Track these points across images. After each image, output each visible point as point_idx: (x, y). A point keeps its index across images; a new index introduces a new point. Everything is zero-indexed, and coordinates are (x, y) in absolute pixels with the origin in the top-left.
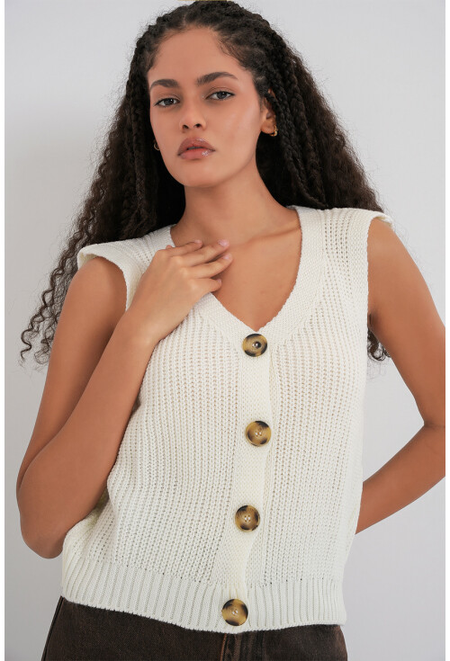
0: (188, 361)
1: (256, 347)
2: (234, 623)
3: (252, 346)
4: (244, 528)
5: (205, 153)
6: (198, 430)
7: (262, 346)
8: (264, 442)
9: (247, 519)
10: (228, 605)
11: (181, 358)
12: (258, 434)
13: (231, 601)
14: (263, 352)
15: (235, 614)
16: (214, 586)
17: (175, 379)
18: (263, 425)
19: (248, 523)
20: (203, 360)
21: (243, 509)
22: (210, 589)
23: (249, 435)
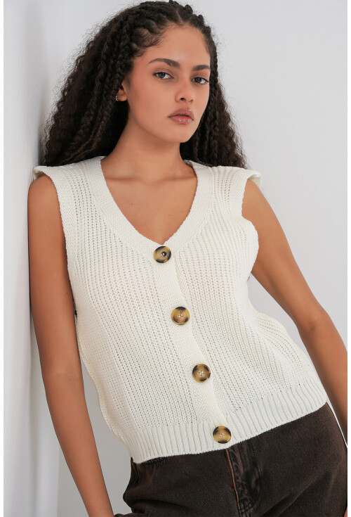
0: (117, 276)
1: (164, 255)
2: (224, 442)
3: (160, 256)
4: (203, 380)
6: (137, 324)
7: (168, 254)
8: (186, 320)
9: (201, 373)
10: (216, 431)
11: (111, 274)
12: (181, 317)
13: (217, 428)
14: (169, 258)
15: (223, 436)
16: (202, 423)
17: (110, 291)
18: (182, 309)
19: (203, 376)
20: (127, 274)
21: (195, 369)
22: (201, 425)
23: (175, 320)
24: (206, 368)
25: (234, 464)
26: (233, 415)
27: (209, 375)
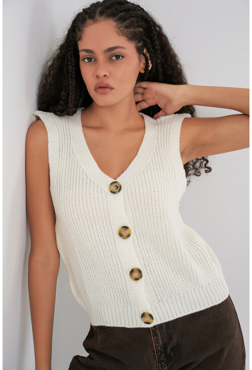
0: (81, 201)
1: (116, 188)
2: (148, 323)
3: (113, 188)
4: (137, 279)
5: (108, 90)
6: (93, 236)
7: (119, 188)
8: (129, 236)
9: (136, 275)
10: (143, 315)
11: (77, 200)
12: (125, 233)
13: (144, 313)
14: (119, 191)
15: (148, 319)
16: (134, 308)
17: (75, 211)
18: (126, 228)
19: (137, 276)
20: (88, 200)
21: (132, 271)
23: (121, 235)
24: (140, 271)
25: (155, 338)
26: (157, 305)
27: (141, 277)
